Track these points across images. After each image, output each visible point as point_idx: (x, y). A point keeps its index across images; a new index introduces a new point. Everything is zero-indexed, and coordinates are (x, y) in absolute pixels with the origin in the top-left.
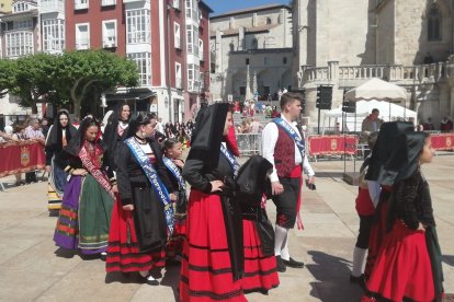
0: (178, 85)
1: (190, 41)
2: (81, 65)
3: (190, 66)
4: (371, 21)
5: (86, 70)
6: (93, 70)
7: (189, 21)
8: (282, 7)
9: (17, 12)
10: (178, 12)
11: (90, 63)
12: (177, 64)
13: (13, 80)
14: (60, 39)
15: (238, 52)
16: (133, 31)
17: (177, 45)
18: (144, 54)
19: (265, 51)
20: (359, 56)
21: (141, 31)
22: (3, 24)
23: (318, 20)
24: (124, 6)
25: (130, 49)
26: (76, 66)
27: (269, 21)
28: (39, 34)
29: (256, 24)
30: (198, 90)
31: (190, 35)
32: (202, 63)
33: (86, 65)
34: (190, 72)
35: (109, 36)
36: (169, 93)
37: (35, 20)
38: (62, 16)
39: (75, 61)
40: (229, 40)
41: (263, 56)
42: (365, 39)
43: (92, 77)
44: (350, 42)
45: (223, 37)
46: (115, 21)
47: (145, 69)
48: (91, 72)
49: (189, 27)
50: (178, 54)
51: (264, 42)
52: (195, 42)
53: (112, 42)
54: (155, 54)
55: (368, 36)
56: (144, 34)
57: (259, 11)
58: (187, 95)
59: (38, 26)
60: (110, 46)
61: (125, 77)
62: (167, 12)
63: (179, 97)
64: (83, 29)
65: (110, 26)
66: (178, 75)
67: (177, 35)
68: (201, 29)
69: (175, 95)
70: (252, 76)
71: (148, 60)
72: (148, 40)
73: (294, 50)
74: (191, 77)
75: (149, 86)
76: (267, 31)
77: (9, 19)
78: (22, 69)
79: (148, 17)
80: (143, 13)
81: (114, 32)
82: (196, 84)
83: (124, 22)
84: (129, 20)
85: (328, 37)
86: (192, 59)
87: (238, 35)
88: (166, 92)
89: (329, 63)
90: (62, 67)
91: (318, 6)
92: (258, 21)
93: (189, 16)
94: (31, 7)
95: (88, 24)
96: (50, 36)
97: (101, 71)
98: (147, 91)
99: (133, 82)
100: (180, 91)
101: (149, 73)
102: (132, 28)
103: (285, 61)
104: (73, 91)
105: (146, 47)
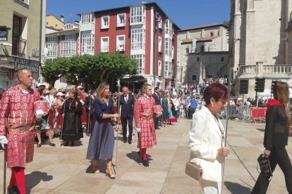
0: (159, 74)
1: (167, 48)
2: (108, 62)
3: (167, 63)
4: (282, 36)
5: (111, 65)
6: (115, 65)
7: (167, 36)
8: (221, 25)
9: (66, 29)
10: (161, 30)
11: (113, 61)
12: (159, 61)
13: (68, 69)
14: (92, 46)
15: (192, 54)
16: (135, 42)
17: (160, 50)
18: (141, 56)
19: (209, 53)
20: (274, 58)
21: (140, 42)
22: (59, 37)
23: (247, 35)
24: (130, 27)
25: (133, 52)
26: (105, 62)
27: (212, 34)
28: (79, 42)
29: (203, 36)
30: (170, 77)
31: (167, 44)
32: (173, 60)
33: (111, 62)
34: (167, 66)
35: (120, 44)
36: (154, 79)
37: (77, 35)
38: (93, 33)
39: (104, 60)
40: (186, 46)
41: (208, 56)
42: (278, 48)
43: (113, 69)
44: (268, 49)
45: (182, 44)
46: (124, 36)
47: (141, 64)
48: (113, 66)
49: (167, 39)
50: (160, 55)
51: (208, 47)
52: (170, 48)
53: (122, 48)
54: (147, 56)
55: (280, 46)
56: (141, 44)
57: (206, 28)
58: (164, 81)
59: (79, 38)
60: (121, 50)
61: (131, 69)
62: (155, 31)
63: (159, 81)
64: (105, 40)
65: (121, 39)
66: (160, 68)
67: (160, 44)
68: (173, 40)
69: (157, 80)
70: (203, 69)
71: (143, 59)
72: (144, 47)
73: (230, 53)
74: (167, 69)
75: (143, 74)
76: (210, 41)
77: (63, 34)
78: (74, 64)
79: (144, 34)
80: (141, 31)
81: (123, 42)
82: (169, 74)
83: (129, 37)
84: (133, 35)
85: (253, 45)
86: (167, 58)
87: (192, 42)
88: (152, 78)
89: (257, 63)
90: (98, 63)
91: (247, 26)
92: (205, 34)
93: (167, 33)
94: (74, 27)
95: (108, 37)
96: (86, 44)
97: (118, 66)
98: (142, 77)
99: (134, 72)
100: (160, 77)
101: (143, 67)
102: (134, 40)
103: (222, 59)
104: (102, 76)
105: (142, 52)
